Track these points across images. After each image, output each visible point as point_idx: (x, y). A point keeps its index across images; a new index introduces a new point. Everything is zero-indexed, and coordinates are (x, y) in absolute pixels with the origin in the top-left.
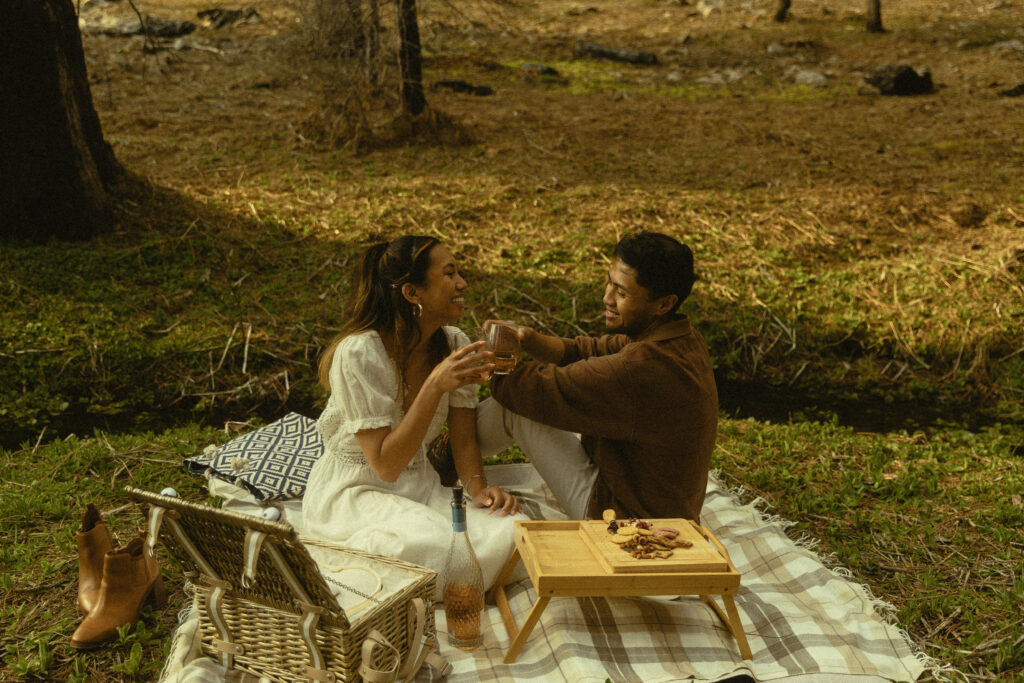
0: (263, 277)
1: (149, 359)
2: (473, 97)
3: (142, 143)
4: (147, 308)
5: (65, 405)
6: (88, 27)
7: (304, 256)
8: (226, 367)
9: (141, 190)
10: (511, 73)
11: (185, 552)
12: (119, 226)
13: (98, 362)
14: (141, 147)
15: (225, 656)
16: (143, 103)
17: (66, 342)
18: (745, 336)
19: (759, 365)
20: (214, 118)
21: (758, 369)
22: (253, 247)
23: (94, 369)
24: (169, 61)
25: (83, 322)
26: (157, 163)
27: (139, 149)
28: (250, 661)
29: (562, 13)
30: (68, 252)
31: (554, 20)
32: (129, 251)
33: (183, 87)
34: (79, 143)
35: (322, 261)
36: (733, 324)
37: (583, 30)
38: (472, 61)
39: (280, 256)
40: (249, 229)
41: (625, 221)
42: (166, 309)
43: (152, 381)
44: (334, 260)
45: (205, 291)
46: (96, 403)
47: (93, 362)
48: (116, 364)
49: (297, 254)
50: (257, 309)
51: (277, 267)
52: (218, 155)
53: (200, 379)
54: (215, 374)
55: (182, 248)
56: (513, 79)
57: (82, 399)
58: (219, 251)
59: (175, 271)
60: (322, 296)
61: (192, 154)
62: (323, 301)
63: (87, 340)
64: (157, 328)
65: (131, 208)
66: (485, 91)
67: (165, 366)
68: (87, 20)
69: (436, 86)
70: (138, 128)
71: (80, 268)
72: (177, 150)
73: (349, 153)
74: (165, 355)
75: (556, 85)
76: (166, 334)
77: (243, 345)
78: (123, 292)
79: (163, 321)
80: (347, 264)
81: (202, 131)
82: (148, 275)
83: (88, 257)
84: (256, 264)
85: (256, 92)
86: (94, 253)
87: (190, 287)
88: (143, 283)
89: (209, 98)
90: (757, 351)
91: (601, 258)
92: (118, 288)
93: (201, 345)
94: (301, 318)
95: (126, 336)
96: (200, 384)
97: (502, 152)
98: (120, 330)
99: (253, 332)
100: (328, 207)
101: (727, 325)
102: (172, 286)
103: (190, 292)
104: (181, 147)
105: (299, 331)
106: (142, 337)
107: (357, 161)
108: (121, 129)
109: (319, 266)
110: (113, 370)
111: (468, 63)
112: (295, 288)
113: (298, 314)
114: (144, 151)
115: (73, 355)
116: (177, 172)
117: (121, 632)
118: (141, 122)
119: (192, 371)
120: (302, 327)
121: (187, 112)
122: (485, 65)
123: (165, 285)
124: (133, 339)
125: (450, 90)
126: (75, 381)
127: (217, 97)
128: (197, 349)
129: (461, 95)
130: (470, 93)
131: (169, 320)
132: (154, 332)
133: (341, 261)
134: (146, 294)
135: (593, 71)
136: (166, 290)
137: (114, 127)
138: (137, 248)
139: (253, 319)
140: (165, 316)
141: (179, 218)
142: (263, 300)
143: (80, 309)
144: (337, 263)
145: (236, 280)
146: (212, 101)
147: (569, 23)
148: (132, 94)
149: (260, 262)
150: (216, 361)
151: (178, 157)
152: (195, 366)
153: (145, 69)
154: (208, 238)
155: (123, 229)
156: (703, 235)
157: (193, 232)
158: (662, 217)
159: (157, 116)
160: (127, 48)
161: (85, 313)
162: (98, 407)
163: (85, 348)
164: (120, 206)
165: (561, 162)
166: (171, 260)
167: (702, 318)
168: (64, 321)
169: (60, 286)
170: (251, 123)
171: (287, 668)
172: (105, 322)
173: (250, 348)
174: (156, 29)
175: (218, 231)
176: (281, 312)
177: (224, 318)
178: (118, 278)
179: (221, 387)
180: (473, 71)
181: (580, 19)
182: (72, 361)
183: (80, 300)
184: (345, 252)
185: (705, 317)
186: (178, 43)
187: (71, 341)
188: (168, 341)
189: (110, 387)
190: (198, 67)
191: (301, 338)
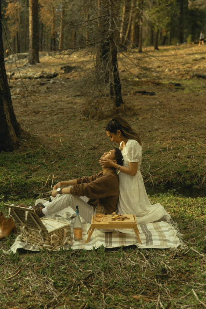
0: (61, 161)
1: (26, 184)
2: (148, 96)
3: (33, 120)
4: (27, 170)
5: (3, 196)
6: (23, 76)
7: (73, 154)
8: (47, 186)
9: (28, 136)
10: (164, 86)
11: (17, 218)
12: (21, 147)
13: (12, 185)
14: (32, 121)
15: (26, 241)
16: (37, 104)
17: (4, 180)
18: (200, 175)
19: (204, 183)
20: (58, 109)
21: (203, 184)
22: (59, 152)
23: (11, 187)
24: (48, 88)
25: (9, 174)
26: (37, 126)
27: (32, 122)
28: (31, 242)
29: (191, 60)
30: (6, 155)
31: (187, 63)
32: (23, 154)
33: (51, 97)
34: (9, 124)
35: (78, 155)
36: (196, 171)
37: (196, 67)
38: (151, 82)
39: (66, 154)
40: (58, 147)
41: (173, 140)
42: (32, 170)
43: (27, 190)
44: (82, 155)
45: (43, 165)
46: (12, 196)
47: (11, 185)
48: (17, 186)
49: (71, 153)
50: (57, 170)
51: (65, 158)
52: (56, 123)
53: (40, 189)
54: (44, 188)
55: (38, 153)
56: (164, 88)
57: (8, 195)
58: (49, 153)
59: (35, 159)
60: (76, 166)
61: (48, 123)
62: (76, 167)
63: (10, 179)
64: (29, 176)
65: (24, 142)
66: (153, 94)
67: (30, 186)
68: (22, 74)
69: (136, 93)
70: (33, 114)
71: (9, 159)
72: (43, 121)
73: (95, 121)
74: (31, 183)
75: (180, 90)
76: (31, 177)
77: (52, 180)
78: (21, 166)
79: (31, 174)
80: (85, 156)
81: (53, 114)
82: (28, 161)
83: (11, 156)
84: (59, 157)
85: (75, 98)
86: (13, 155)
87: (39, 164)
88: (26, 163)
89: (59, 101)
90: (203, 179)
91: (161, 152)
92: (19, 164)
93: (40, 180)
94: (69, 172)
95: (20, 178)
96: (39, 191)
97: (144, 118)
98: (19, 176)
99: (55, 176)
100: (84, 139)
101: (195, 172)
102: (34, 164)
103: (39, 166)
104: (44, 120)
105: (68, 176)
106: (25, 178)
107: (97, 123)
108: (28, 115)
109: (77, 157)
110: (16, 187)
111: (150, 83)
112: (69, 164)
113: (68, 171)
114: (33, 122)
115: (6, 183)
116: (42, 129)
117: (6, 237)
118: (35, 112)
119: (38, 187)
120: (69, 175)
121: (50, 107)
122: (156, 83)
123: (32, 163)
124: (22, 179)
125: (140, 94)
126: (6, 191)
127: (61, 101)
128: (39, 181)
129: (144, 96)
130: (147, 95)
131: (33, 173)
132: (28, 177)
133: (84, 155)
134: (27, 166)
135: (195, 83)
136: (32, 165)
137: (26, 114)
138: (25, 153)
139: (56, 173)
140: (31, 172)
141: (37, 144)
142: (59, 167)
143: (8, 171)
144: (83, 156)
145: (53, 162)
146: (59, 102)
147: (192, 64)
148: (34, 101)
149: (60, 156)
150: (44, 184)
151: (43, 124)
152: (39, 186)
153: (39, 91)
154: (46, 150)
155: (22, 148)
156: (196, 144)
157: (41, 148)
158: (185, 139)
159: (40, 109)
160: (35, 83)
161: (10, 172)
162: (12, 197)
163: (9, 181)
164: (21, 141)
165: (161, 121)
166: (34, 156)
167: (187, 170)
168: (4, 174)
169: (4, 164)
170: (70, 110)
171: (38, 243)
172: (15, 174)
173: (53, 181)
174: (45, 75)
175: (49, 147)
176: (64, 171)
177: (47, 172)
178: (20, 162)
179: (45, 191)
180: (151, 86)
181: (197, 62)
182: (6, 185)
183: (9, 168)
184: (85, 153)
185: (188, 169)
186: (52, 81)
187: (6, 179)
188: (32, 179)
189: (15, 192)
190: (57, 90)
191: (68, 178)
